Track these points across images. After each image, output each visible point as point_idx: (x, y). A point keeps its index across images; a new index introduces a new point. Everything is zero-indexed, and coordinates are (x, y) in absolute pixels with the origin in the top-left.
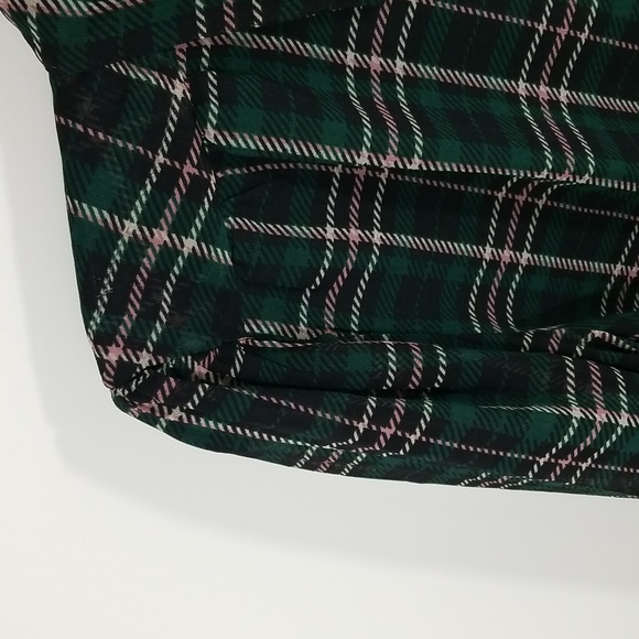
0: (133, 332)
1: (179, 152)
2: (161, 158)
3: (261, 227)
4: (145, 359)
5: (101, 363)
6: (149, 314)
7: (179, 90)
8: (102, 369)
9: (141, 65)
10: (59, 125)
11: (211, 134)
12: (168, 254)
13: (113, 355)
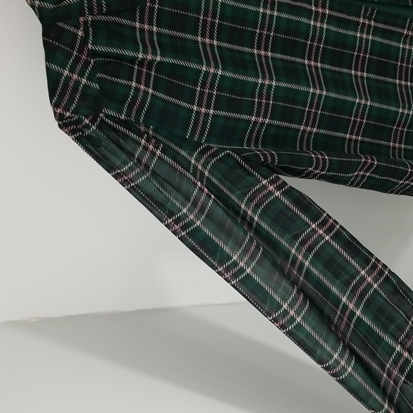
0: (66, 105)
1: (80, 51)
2: (75, 53)
3: (109, 78)
4: (68, 114)
5: (55, 113)
6: (71, 100)
7: (80, 33)
8: (55, 115)
9: (68, 25)
10: (44, 41)
11: (90, 46)
12: (77, 83)
13: (58, 111)
